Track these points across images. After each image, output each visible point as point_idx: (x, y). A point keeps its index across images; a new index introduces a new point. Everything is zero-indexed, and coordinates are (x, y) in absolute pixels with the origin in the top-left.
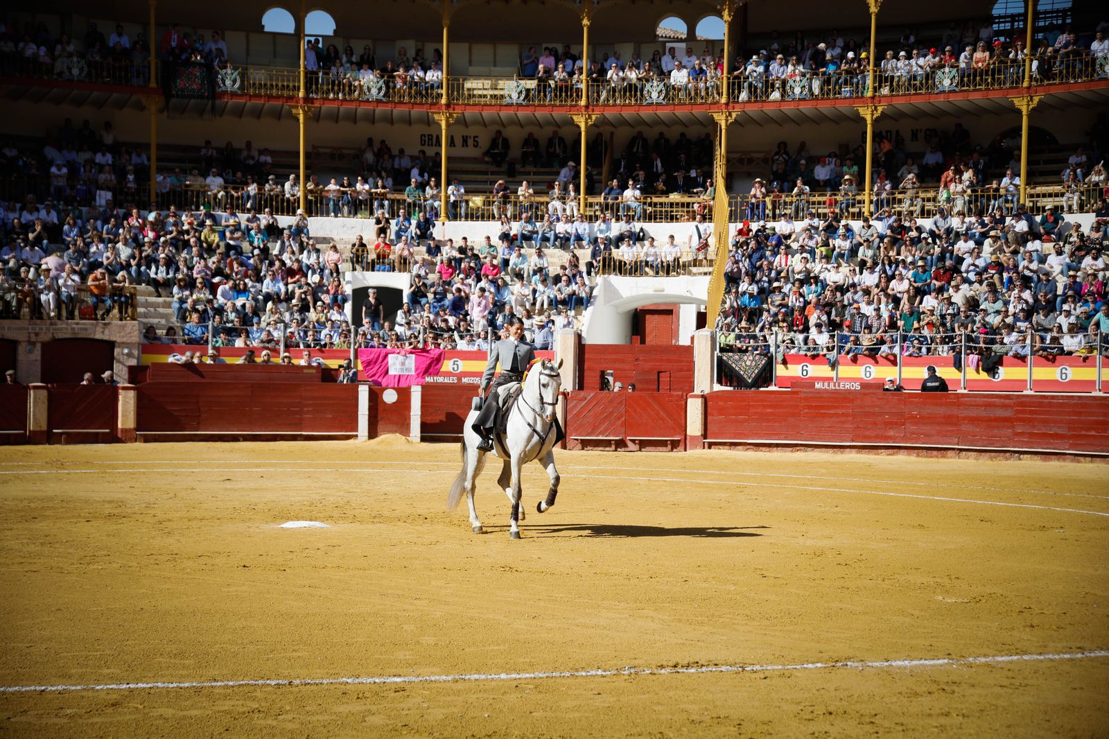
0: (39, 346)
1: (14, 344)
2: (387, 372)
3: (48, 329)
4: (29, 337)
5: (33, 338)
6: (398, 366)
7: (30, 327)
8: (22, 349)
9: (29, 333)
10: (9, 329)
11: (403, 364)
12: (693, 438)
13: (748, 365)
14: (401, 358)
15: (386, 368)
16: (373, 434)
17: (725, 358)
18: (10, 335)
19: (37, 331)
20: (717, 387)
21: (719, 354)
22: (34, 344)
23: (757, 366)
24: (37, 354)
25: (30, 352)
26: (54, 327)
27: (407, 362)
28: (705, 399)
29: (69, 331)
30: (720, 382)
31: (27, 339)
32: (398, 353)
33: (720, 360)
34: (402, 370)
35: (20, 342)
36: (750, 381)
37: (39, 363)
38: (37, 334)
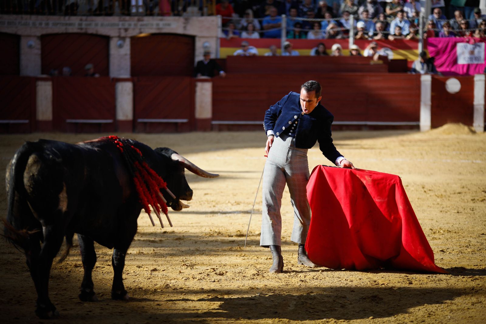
0: (128, 41)
1: (107, 39)
2: (455, 61)
3: (135, 25)
4: (120, 32)
5: (123, 34)
6: (467, 55)
7: (121, 23)
8: (114, 43)
9: (120, 29)
10: (102, 25)
11: (472, 53)
14: (470, 46)
15: (454, 58)
16: (435, 124)
18: (103, 31)
19: (126, 26)
22: (123, 39)
24: (126, 49)
25: (121, 46)
26: (141, 23)
27: (476, 51)
29: (155, 26)
31: (117, 34)
32: (468, 42)
34: (471, 59)
35: (112, 37)
37: (128, 58)
38: (126, 30)
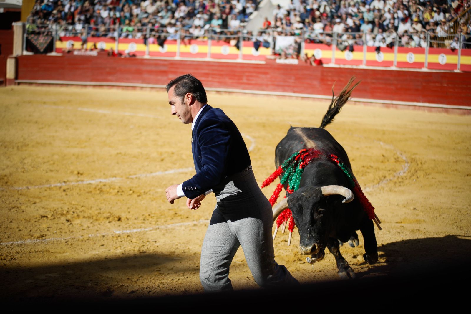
12: (10, 80)
13: (41, 42)
17: (30, 38)
20: (25, 53)
21: (27, 35)
23: (46, 42)
28: (17, 60)
30: (27, 50)
33: (27, 39)
36: (42, 50)
